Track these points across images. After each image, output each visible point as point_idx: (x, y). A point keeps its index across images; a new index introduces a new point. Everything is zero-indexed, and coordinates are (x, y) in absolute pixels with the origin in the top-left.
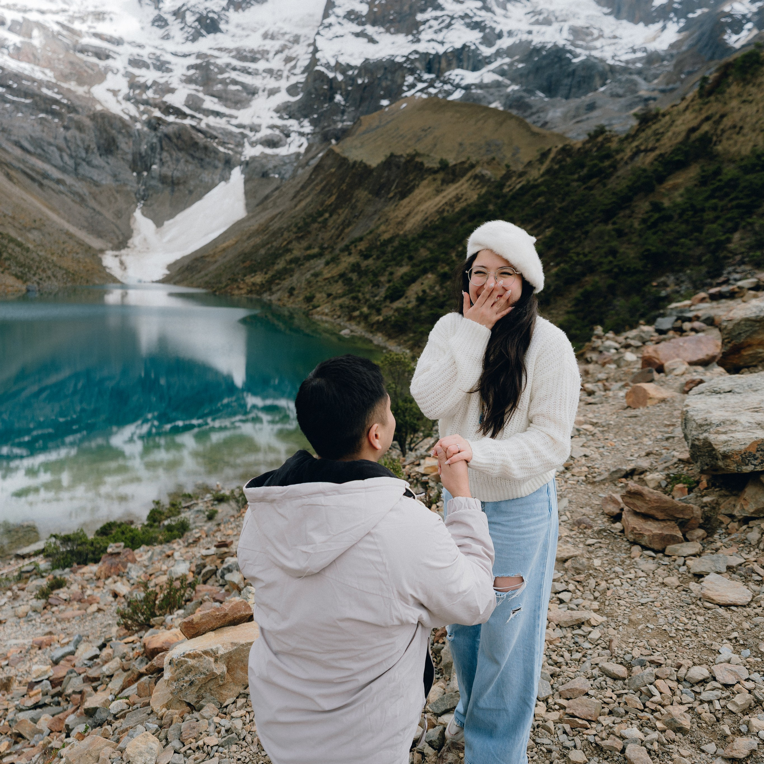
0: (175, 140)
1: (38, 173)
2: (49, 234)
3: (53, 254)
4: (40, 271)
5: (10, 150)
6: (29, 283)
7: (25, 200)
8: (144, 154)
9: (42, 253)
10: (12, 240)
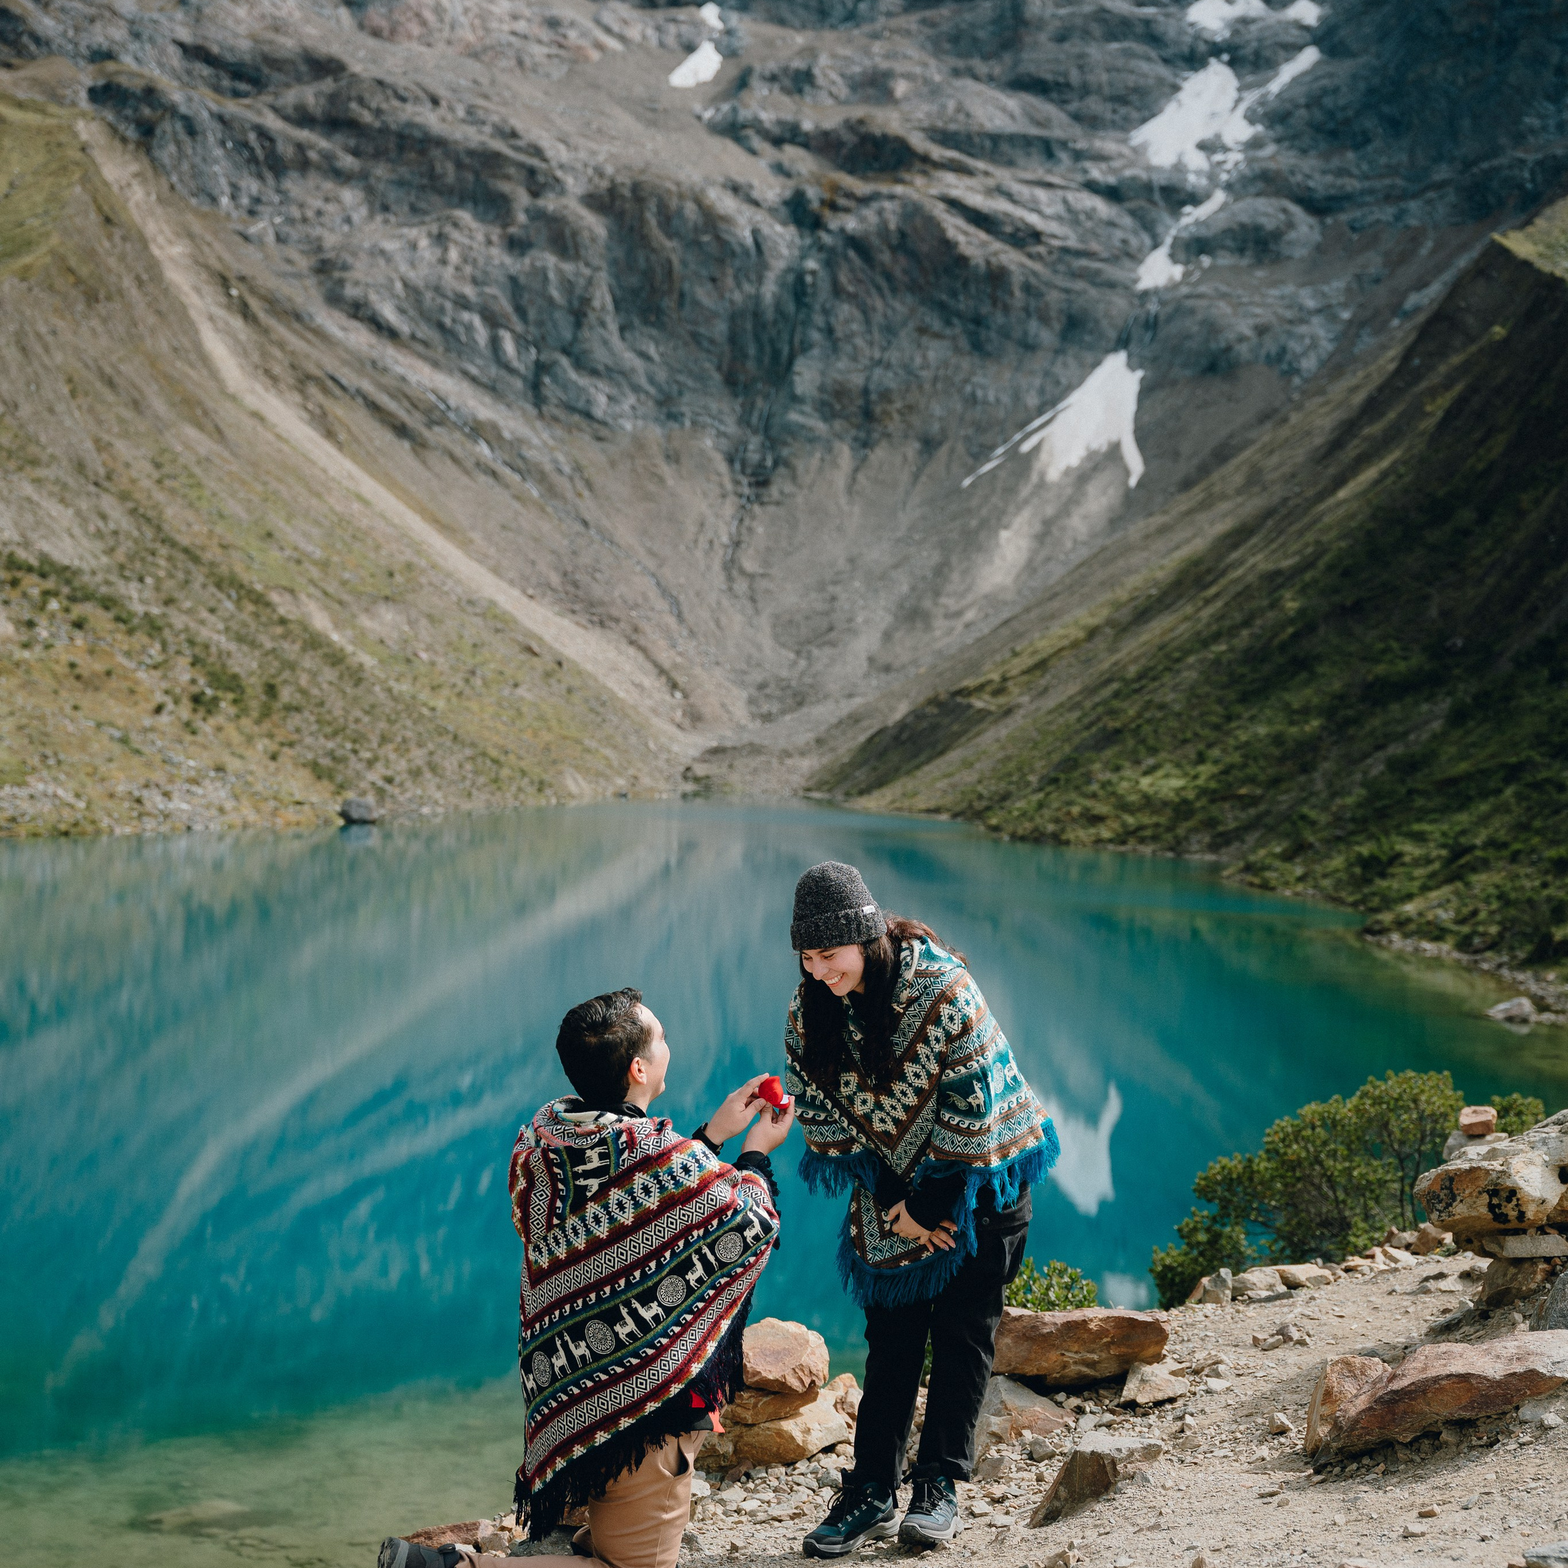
0: (886, 257)
1: (414, 404)
2: (431, 618)
3: (434, 688)
4: (388, 750)
5: (338, 334)
6: (350, 795)
7: (365, 502)
8: (770, 315)
9: (404, 688)
10: (314, 642)
